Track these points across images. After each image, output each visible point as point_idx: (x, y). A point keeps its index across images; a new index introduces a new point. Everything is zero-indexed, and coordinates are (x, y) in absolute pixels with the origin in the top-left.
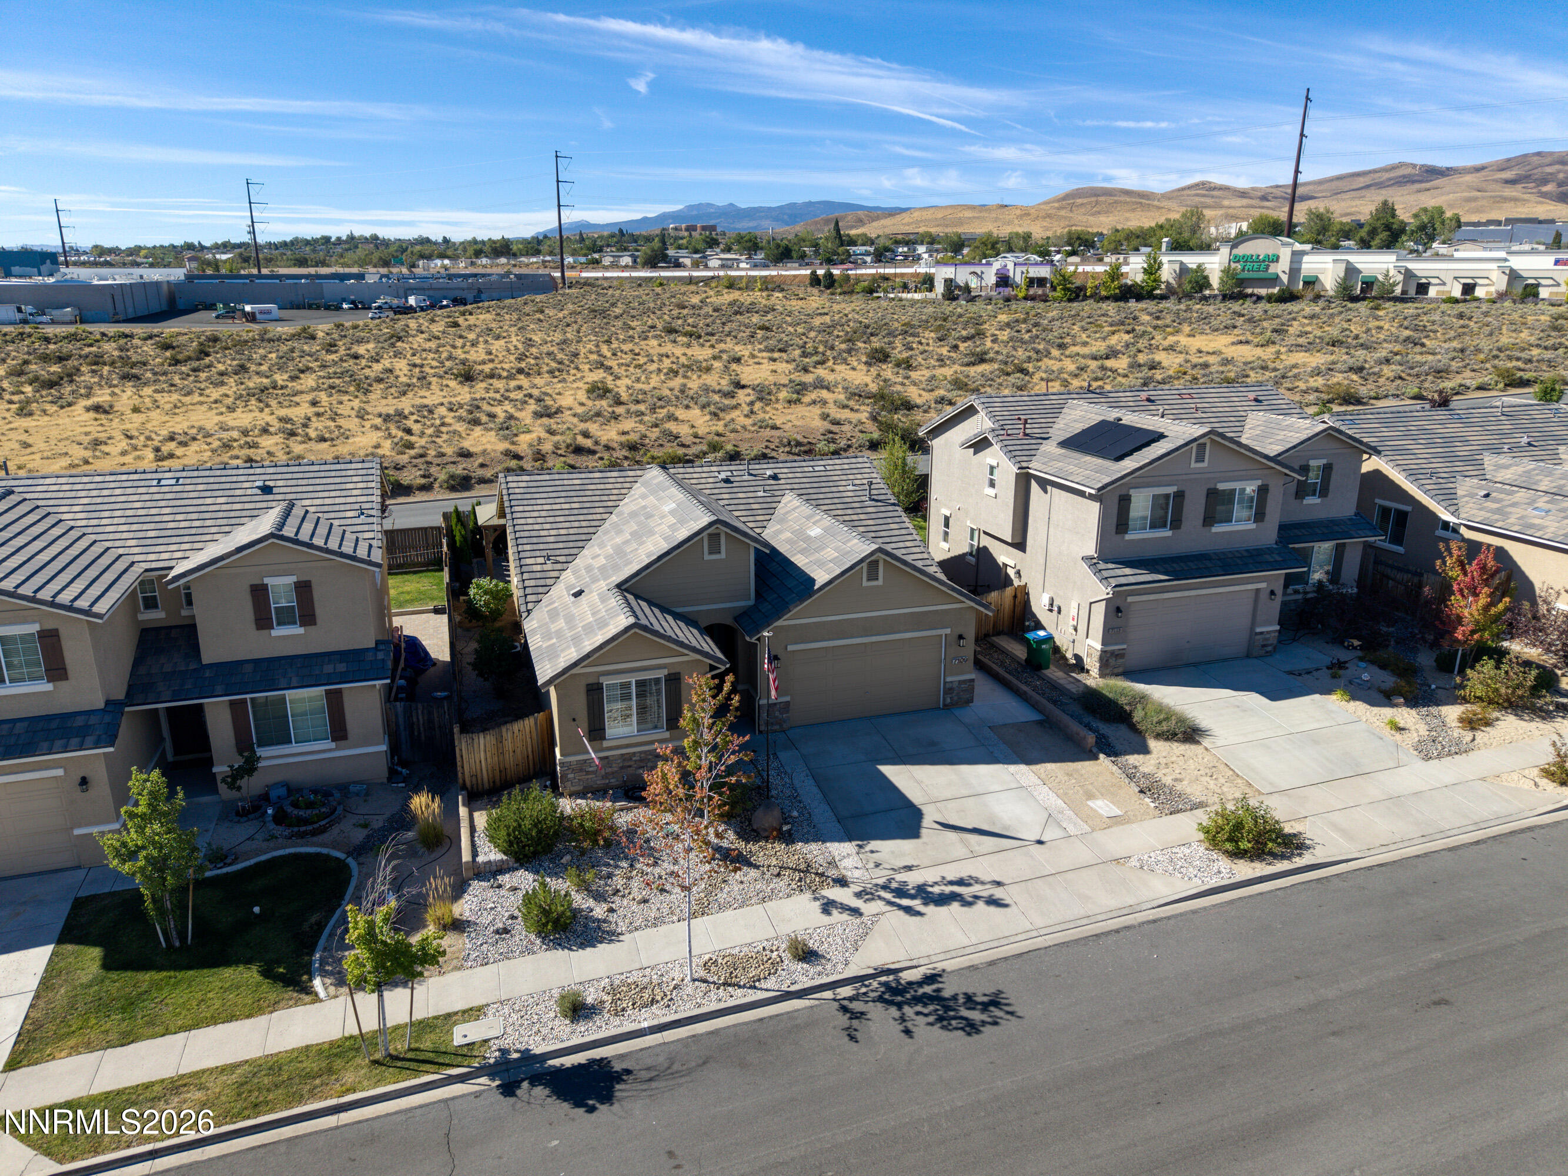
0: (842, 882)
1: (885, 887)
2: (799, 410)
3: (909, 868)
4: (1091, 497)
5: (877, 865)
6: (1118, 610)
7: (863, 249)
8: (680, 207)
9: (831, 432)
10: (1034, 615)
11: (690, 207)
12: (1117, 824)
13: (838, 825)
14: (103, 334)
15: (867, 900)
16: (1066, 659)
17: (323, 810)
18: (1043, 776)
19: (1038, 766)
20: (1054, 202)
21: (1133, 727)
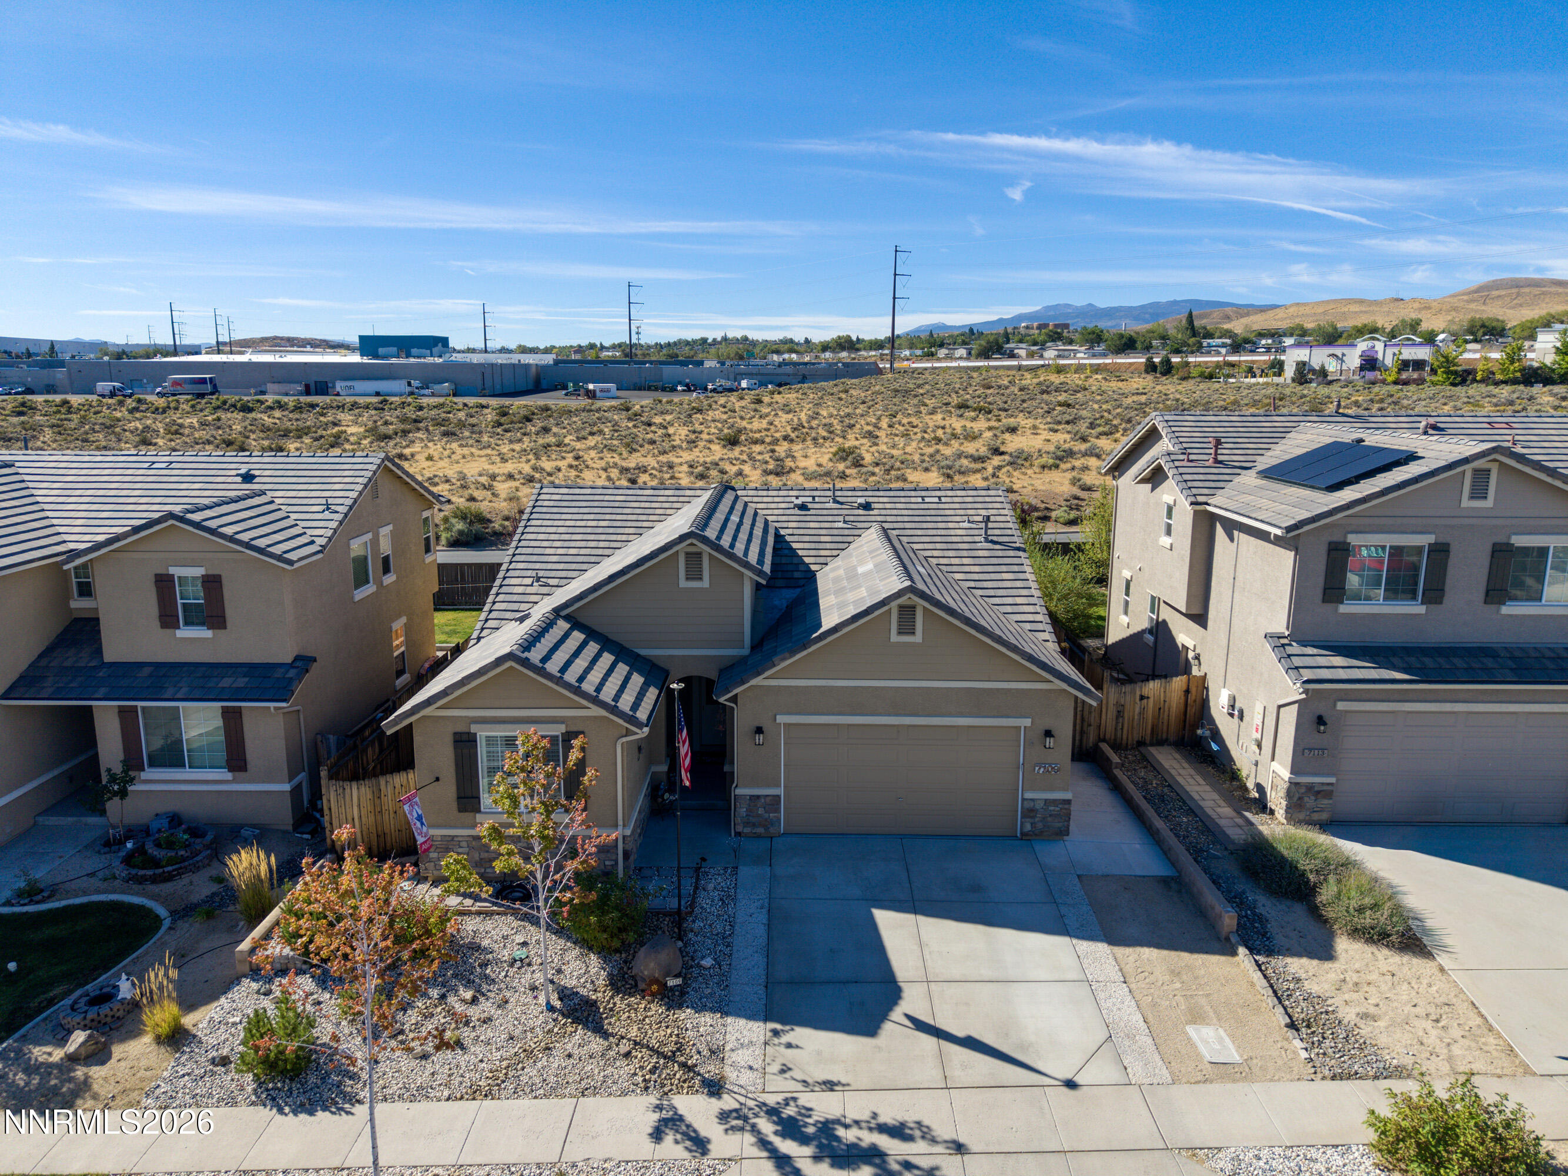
0: (714, 1088)
1: (773, 1112)
2: (1055, 475)
3: (830, 1086)
4: (1278, 541)
5: (785, 1070)
6: (1320, 720)
7: (1219, 341)
8: (1038, 308)
9: (1076, 498)
10: (1212, 721)
11: (1048, 308)
12: (1222, 1078)
13: (761, 991)
14: (465, 405)
15: (733, 1128)
16: (1246, 789)
17: (182, 853)
18: (1129, 969)
19: (1128, 950)
20: (1463, 294)
21: (1315, 912)
